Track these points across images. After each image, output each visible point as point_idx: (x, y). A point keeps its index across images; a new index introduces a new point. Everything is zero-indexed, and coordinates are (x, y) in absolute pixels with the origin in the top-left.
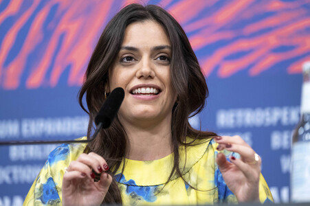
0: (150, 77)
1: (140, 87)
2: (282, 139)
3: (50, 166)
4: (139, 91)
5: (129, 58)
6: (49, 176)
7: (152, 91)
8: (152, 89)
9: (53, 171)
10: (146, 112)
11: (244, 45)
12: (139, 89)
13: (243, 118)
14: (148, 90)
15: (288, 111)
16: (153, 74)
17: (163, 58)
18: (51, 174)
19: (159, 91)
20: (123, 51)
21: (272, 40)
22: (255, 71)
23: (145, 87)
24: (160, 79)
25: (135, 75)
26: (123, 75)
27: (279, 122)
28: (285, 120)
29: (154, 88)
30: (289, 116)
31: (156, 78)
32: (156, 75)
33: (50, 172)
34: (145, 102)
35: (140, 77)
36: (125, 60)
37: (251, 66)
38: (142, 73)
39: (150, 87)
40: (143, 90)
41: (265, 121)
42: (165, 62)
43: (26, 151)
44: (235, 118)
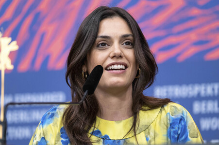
0: (121, 57)
1: (113, 64)
2: (201, 106)
3: (42, 127)
4: (113, 67)
5: (104, 44)
6: (42, 136)
7: (122, 67)
8: (122, 66)
9: (45, 131)
10: (118, 82)
11: (173, 40)
12: (112, 66)
13: (173, 92)
14: (119, 67)
15: (205, 86)
16: (122, 55)
17: (127, 43)
18: (44, 134)
19: (126, 67)
20: (98, 39)
21: (193, 36)
22: (181, 59)
23: (117, 64)
24: (127, 59)
25: (109, 56)
26: (100, 57)
27: (199, 94)
28: (203, 93)
29: (123, 65)
30: (205, 90)
31: (124, 57)
32: (124, 56)
33: (42, 133)
34: (117, 75)
35: (113, 57)
36: (101, 46)
37: (178, 55)
38: (115, 54)
39: (121, 64)
40: (116, 67)
41: (188, 94)
42: (130, 46)
43: (18, 117)
44: (167, 92)
